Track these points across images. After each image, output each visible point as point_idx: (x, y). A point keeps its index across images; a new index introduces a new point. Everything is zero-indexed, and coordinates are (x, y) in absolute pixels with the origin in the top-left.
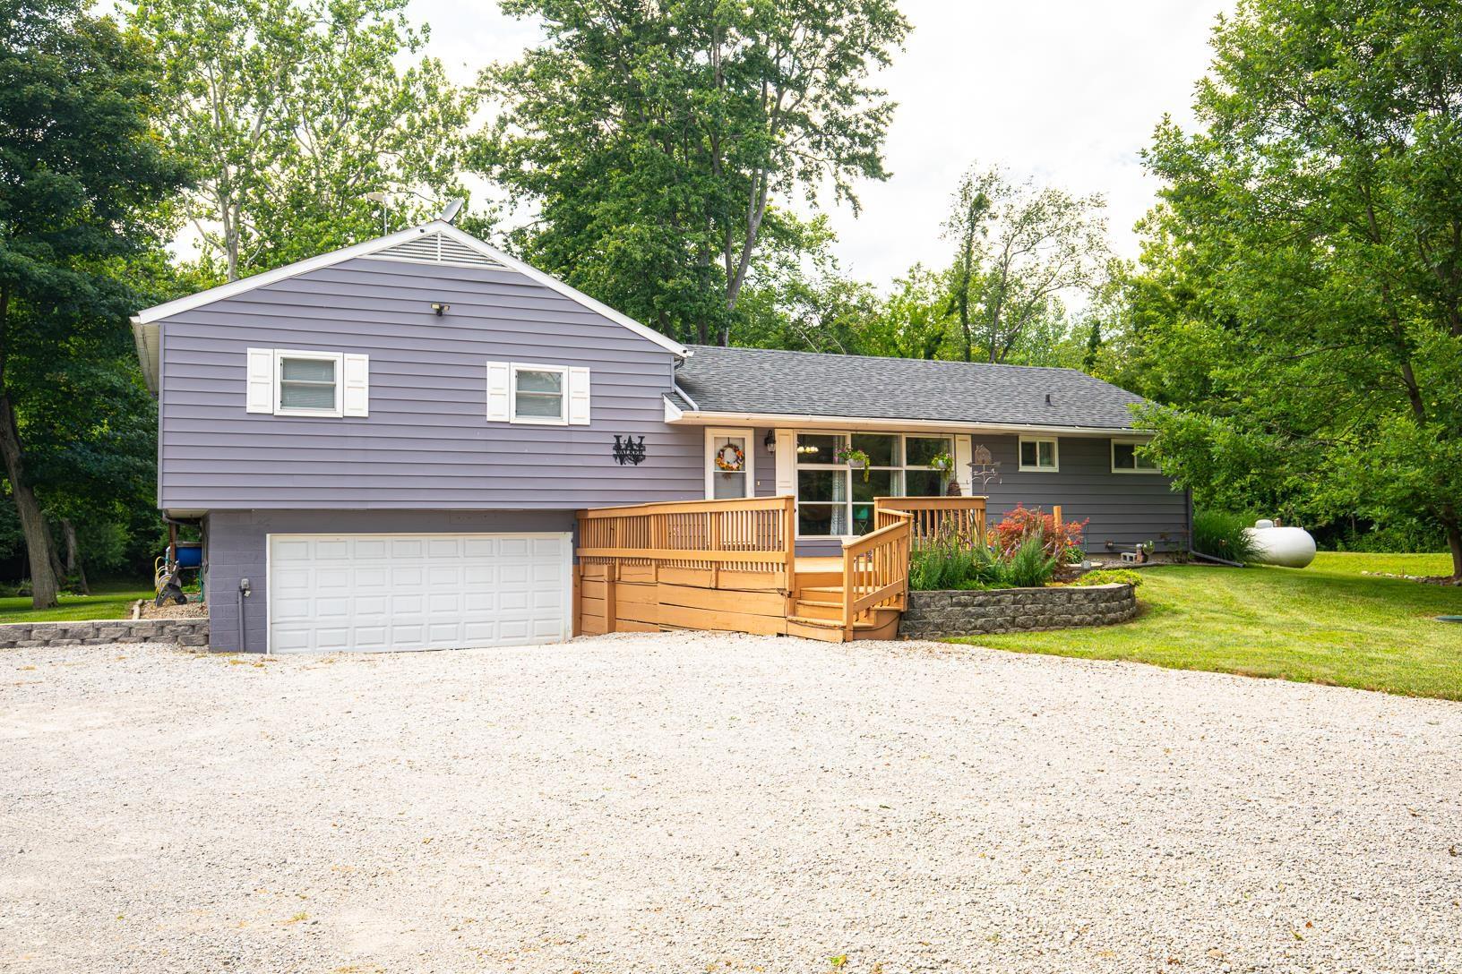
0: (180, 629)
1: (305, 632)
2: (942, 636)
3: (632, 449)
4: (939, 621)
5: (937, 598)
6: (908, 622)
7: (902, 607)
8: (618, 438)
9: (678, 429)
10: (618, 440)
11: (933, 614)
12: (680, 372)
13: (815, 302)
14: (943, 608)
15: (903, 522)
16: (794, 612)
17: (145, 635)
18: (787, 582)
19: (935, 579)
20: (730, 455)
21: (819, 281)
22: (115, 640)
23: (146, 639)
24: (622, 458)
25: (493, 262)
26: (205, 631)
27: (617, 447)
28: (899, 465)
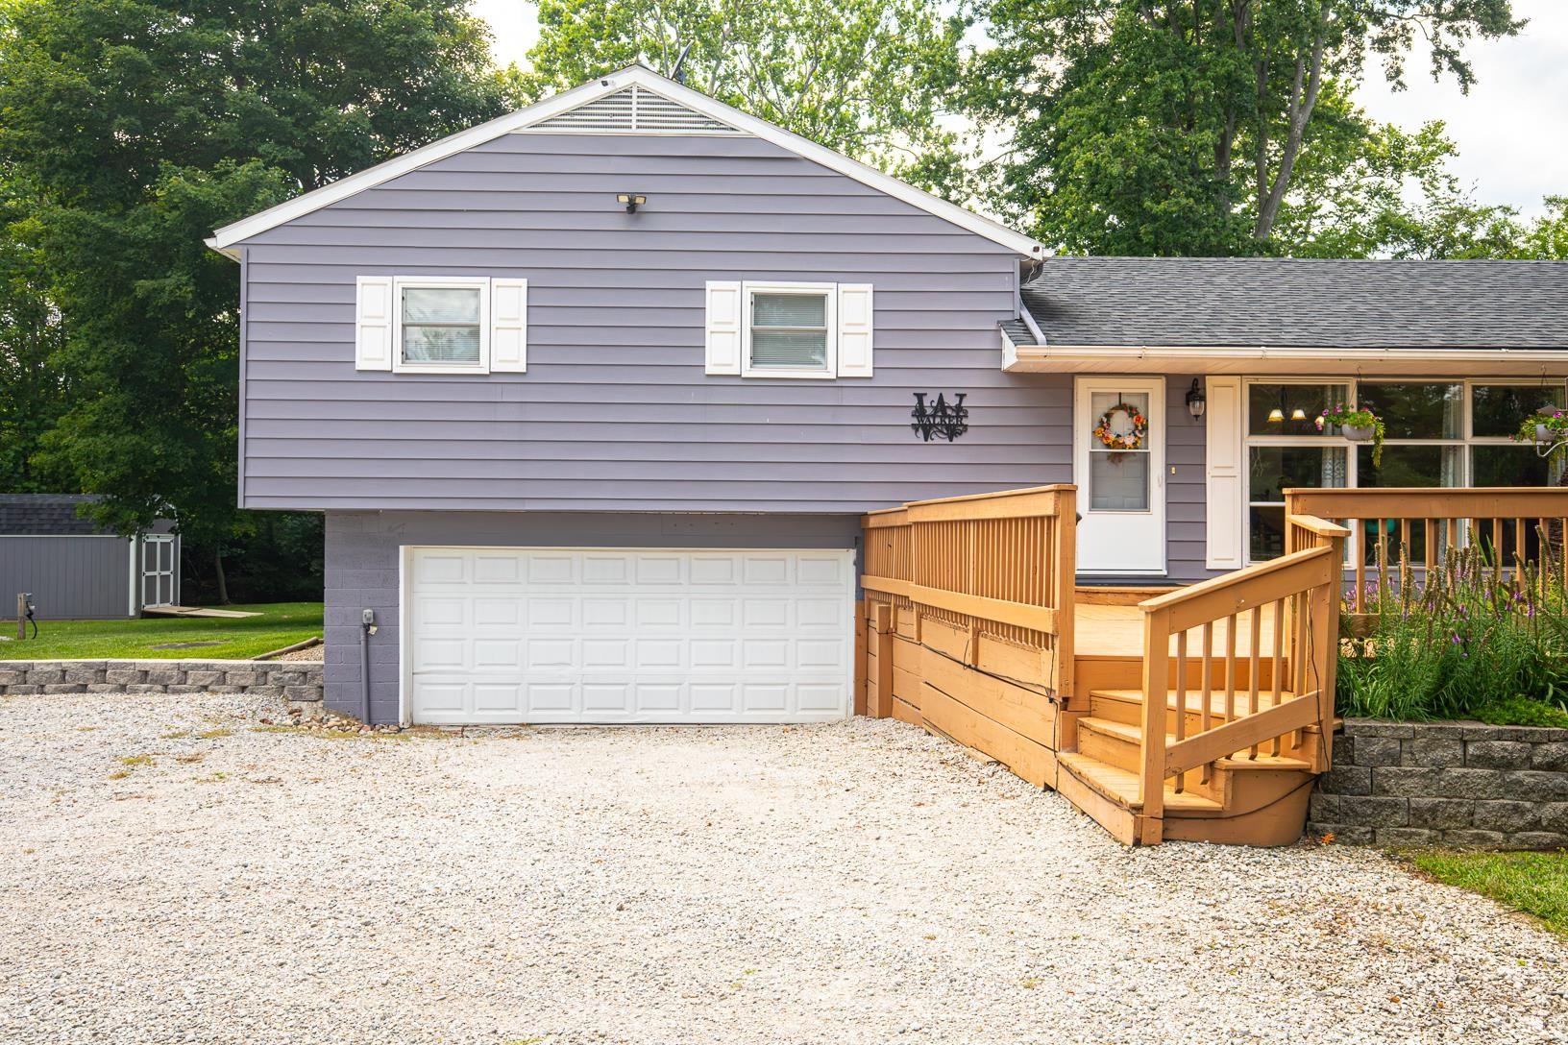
0: (287, 677)
1: (459, 688)
2: (1430, 840)
3: (945, 415)
4: (1428, 801)
5: (1419, 742)
6: (1335, 799)
7: (1310, 760)
8: (920, 397)
9: (1027, 381)
10: (921, 401)
11: (1409, 783)
12: (1032, 285)
13: (1417, 237)
14: (1440, 768)
15: (1320, 547)
16: (1073, 744)
17: (242, 682)
18: (1056, 674)
19: (1416, 693)
20: (1121, 423)
21: (1424, 209)
22: (205, 688)
23: (243, 689)
24: (927, 431)
25: (719, 125)
26: (318, 681)
27: (920, 412)
28: (1458, 436)
